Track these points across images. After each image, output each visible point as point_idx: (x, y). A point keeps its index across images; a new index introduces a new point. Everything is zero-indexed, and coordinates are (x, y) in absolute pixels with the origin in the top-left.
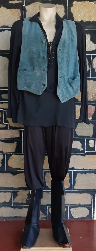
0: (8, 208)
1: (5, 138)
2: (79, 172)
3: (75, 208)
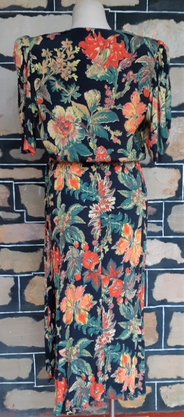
0: (26, 391)
1: (17, 242)
2: (178, 310)
3: (170, 386)
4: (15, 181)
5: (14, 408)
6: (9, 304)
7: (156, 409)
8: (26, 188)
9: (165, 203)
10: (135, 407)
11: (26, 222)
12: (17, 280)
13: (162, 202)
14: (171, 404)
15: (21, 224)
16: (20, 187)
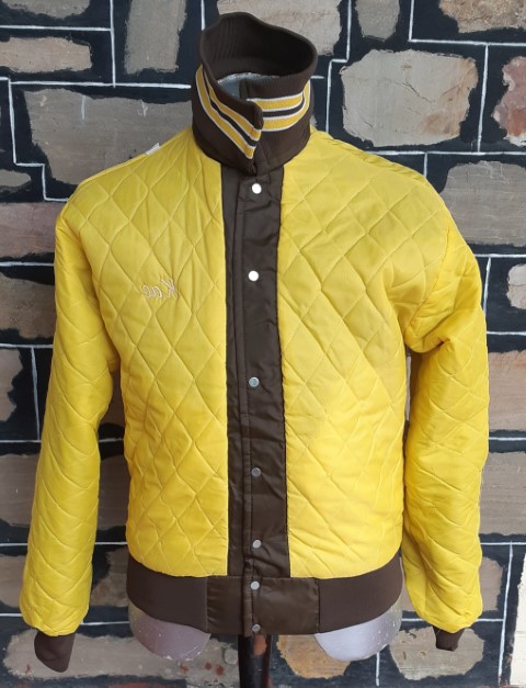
4: (15, 76)
5: (29, 673)
6: (9, 420)
7: (378, 683)
8: (45, 98)
9: (429, 155)
10: (327, 677)
11: (46, 198)
12: (31, 357)
13: (421, 153)
14: (413, 673)
15: (34, 204)
16: (27, 94)
